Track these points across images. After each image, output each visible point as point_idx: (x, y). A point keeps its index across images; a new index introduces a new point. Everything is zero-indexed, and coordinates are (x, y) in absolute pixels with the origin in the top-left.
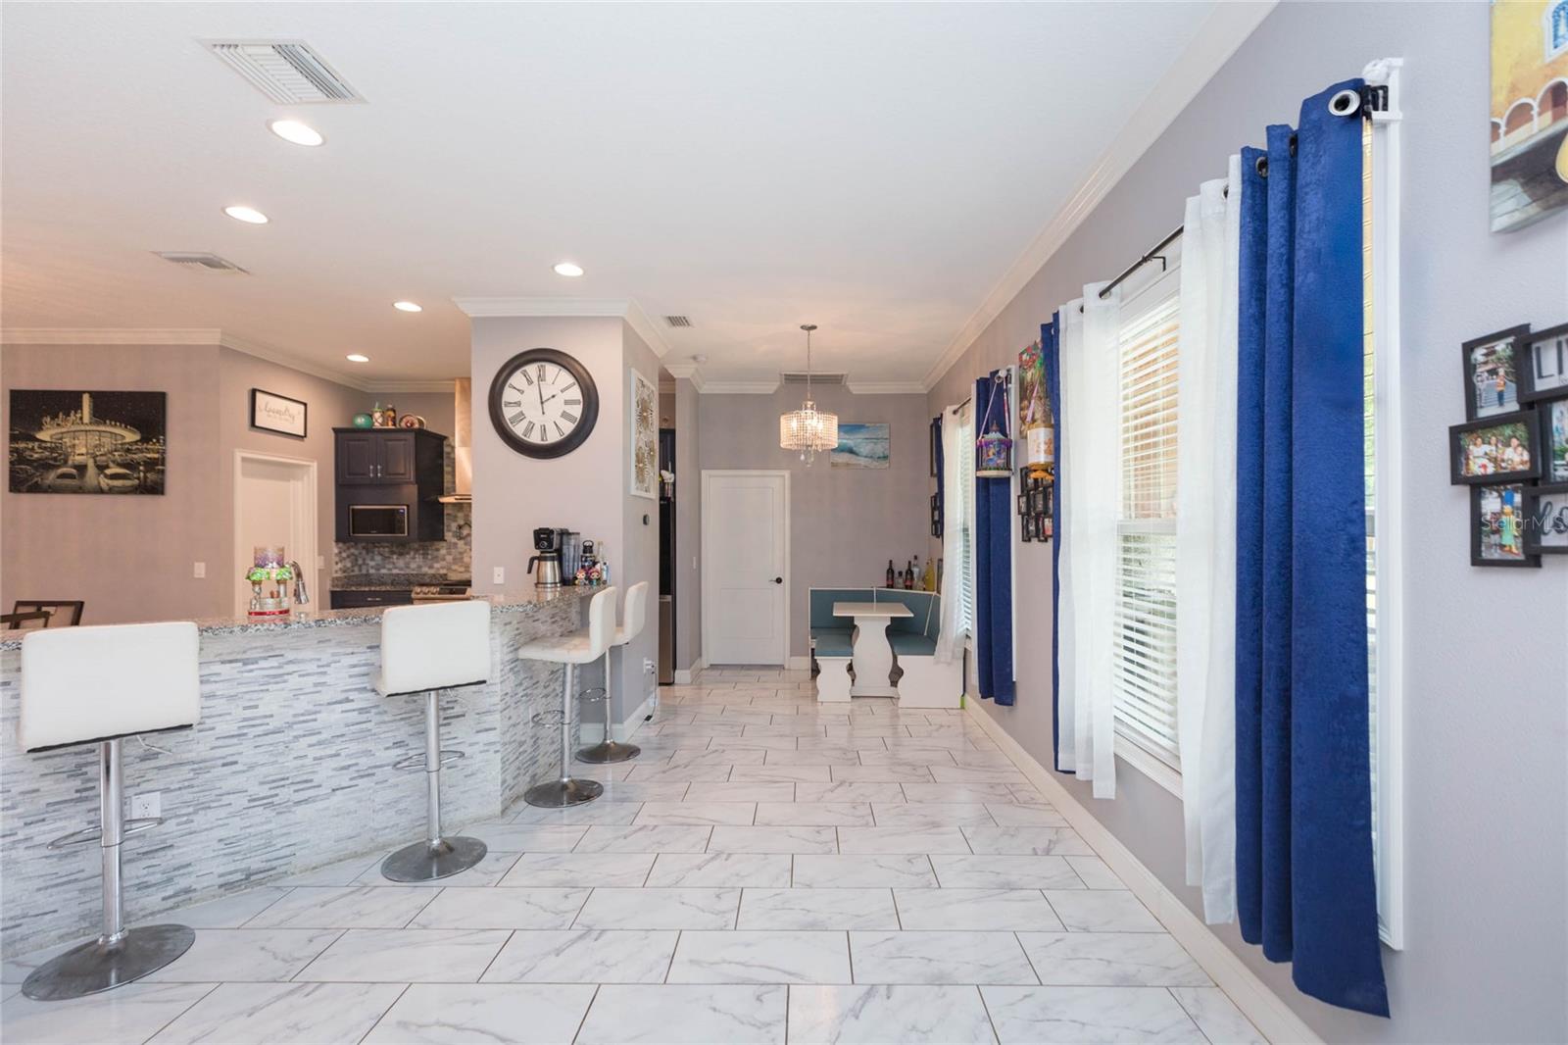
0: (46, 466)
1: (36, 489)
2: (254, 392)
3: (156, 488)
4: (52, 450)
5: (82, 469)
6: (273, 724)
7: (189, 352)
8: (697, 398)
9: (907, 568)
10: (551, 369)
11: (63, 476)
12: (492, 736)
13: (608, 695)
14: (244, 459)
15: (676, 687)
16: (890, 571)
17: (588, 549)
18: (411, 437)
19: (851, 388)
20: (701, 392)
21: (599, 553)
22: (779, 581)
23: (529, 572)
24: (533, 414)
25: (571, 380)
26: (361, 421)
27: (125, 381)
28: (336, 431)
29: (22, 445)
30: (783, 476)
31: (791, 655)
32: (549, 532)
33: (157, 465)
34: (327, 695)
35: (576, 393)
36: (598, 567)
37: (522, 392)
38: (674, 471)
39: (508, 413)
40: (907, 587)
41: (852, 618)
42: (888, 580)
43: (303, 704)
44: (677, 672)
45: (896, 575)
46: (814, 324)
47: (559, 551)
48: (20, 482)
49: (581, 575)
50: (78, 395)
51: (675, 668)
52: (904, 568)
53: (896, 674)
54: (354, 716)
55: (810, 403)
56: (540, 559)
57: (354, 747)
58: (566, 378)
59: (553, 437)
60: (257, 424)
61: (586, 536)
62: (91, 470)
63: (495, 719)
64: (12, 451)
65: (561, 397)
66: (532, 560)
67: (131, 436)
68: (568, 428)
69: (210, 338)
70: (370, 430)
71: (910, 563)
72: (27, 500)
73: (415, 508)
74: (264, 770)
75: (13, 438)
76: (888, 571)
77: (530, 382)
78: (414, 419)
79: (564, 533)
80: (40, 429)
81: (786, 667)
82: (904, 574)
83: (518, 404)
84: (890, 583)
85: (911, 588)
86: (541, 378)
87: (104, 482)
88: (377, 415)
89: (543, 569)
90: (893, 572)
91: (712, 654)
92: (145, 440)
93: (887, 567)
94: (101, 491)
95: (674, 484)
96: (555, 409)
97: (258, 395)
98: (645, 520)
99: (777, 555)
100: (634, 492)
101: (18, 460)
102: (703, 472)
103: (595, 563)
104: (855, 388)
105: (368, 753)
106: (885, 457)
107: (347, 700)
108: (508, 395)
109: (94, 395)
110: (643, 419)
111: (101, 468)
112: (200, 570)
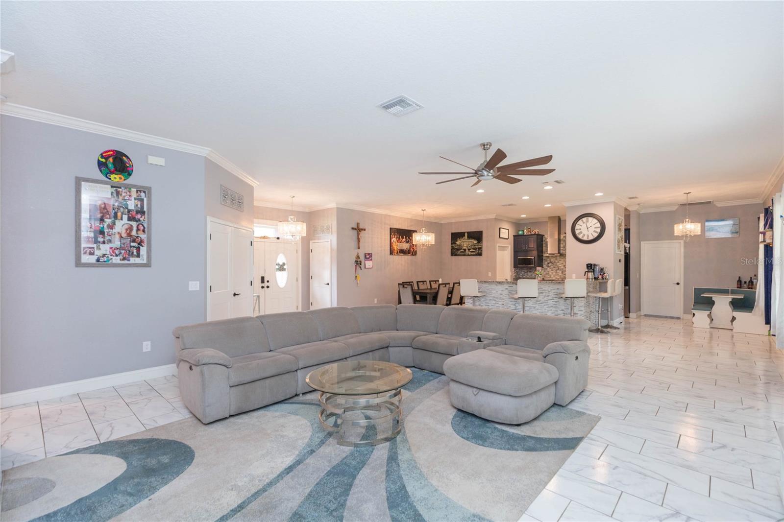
0: (458, 250)
1: (456, 255)
2: (500, 228)
3: (480, 254)
4: (459, 246)
5: (465, 250)
6: (541, 302)
7: (487, 220)
8: (639, 215)
9: (749, 280)
10: (590, 219)
11: (461, 252)
12: (582, 312)
13: (609, 310)
14: (499, 246)
15: (630, 319)
16: (739, 281)
17: (602, 269)
18: (536, 236)
19: (717, 205)
20: (641, 213)
21: (606, 270)
22: (678, 284)
23: (585, 275)
24: (585, 232)
25: (596, 221)
26: (520, 233)
27: (474, 229)
28: (514, 236)
29: (453, 245)
30: (680, 243)
31: (684, 313)
32: (591, 265)
33: (480, 249)
34: (550, 298)
35: (598, 225)
36: (605, 274)
37: (581, 226)
38: (629, 243)
39: (577, 232)
40: (749, 288)
41: (711, 297)
42: (738, 284)
43: (546, 299)
44: (630, 314)
45: (743, 283)
46: (689, 192)
47: (593, 270)
48: (453, 254)
49: (600, 277)
50: (465, 232)
51: (629, 312)
52: (748, 280)
53: (734, 319)
54: (554, 303)
55: (687, 220)
56: (588, 272)
57: (554, 309)
58: (595, 221)
59: (591, 238)
60: (501, 237)
61: (601, 266)
62: (467, 251)
63: (583, 309)
64: (452, 246)
65: (593, 226)
66: (586, 272)
67: (475, 242)
68: (596, 235)
69: (493, 216)
70: (523, 235)
71: (751, 278)
72: (454, 257)
73: (536, 258)
74: (539, 310)
75: (452, 244)
76: (738, 282)
77: (584, 223)
78: (536, 231)
79: (595, 265)
80: (457, 241)
81: (681, 318)
82: (748, 282)
83: (580, 229)
84: (739, 286)
85: (752, 288)
86: (587, 221)
87: (470, 253)
88: (525, 231)
89: (589, 275)
90: (741, 282)
91: (645, 310)
92: (478, 243)
93: (738, 279)
94: (469, 255)
95: (629, 248)
96: (591, 230)
97: (501, 229)
98: (620, 261)
99: (678, 274)
100: (617, 253)
101: (453, 248)
102: (641, 242)
103: (604, 274)
104: (719, 205)
105: (556, 311)
106: (737, 232)
107: (553, 299)
108: (577, 227)
109: (468, 233)
110: (620, 229)
111: (469, 250)
112: (490, 274)
